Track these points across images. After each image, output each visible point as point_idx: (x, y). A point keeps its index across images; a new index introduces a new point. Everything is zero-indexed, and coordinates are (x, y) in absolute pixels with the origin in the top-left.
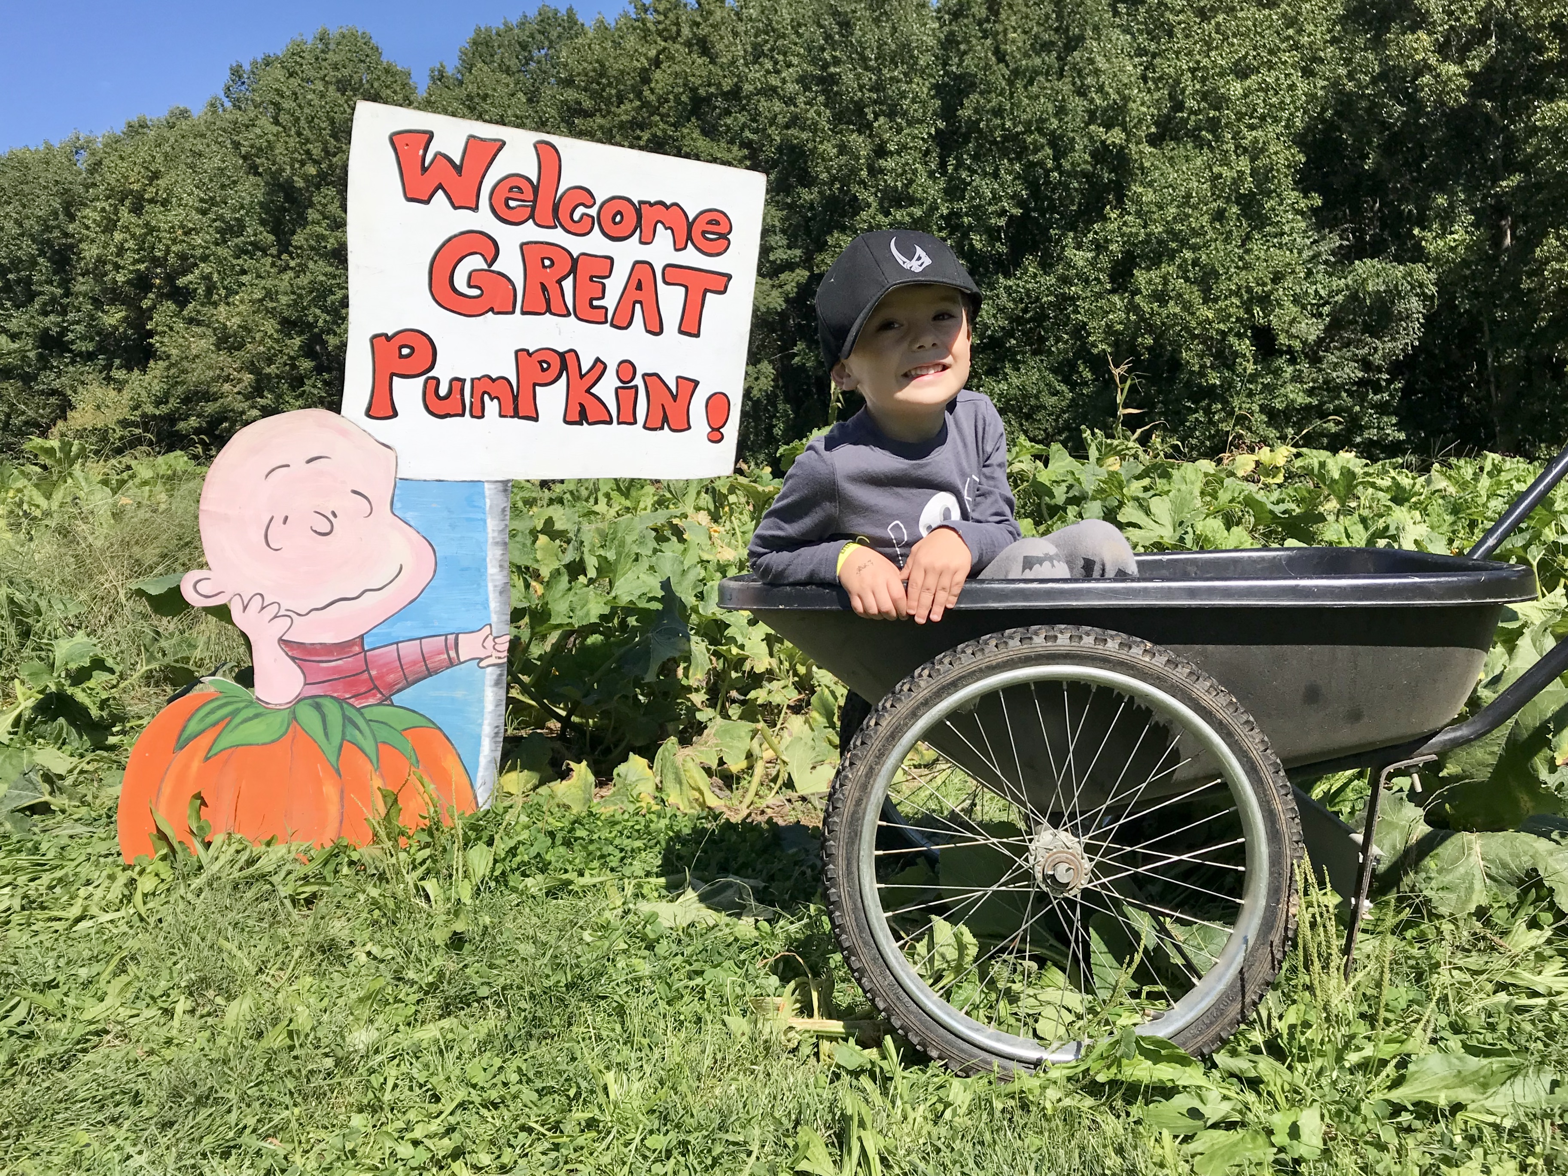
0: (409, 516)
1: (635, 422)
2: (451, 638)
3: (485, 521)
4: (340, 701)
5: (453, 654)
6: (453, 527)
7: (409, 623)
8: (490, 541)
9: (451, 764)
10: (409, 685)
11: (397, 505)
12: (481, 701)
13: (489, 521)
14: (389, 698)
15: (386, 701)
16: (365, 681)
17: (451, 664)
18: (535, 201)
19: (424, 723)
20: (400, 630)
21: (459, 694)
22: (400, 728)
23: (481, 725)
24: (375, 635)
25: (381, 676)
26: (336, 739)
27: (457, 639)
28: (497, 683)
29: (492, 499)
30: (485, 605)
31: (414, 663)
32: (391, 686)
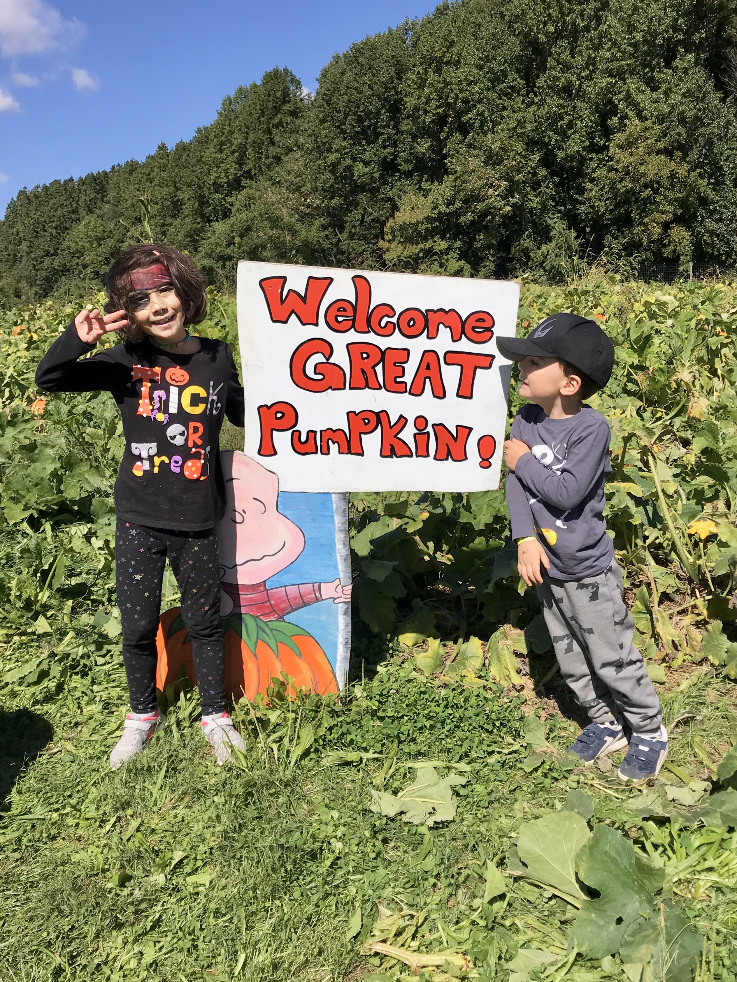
0: (287, 513)
1: (428, 455)
2: (316, 585)
3: (333, 517)
4: (255, 617)
5: (318, 594)
6: (314, 520)
7: (291, 576)
8: (337, 529)
9: (320, 657)
10: (293, 611)
11: (280, 507)
12: (336, 623)
13: (336, 517)
14: (282, 617)
15: (281, 618)
16: (267, 607)
17: (317, 600)
18: (355, 316)
19: (303, 633)
20: (286, 579)
21: (323, 618)
22: (290, 635)
23: (337, 637)
24: (272, 581)
25: (277, 605)
26: (254, 638)
27: (320, 586)
28: (345, 613)
29: (336, 503)
30: (336, 567)
31: (296, 598)
32: (283, 610)
